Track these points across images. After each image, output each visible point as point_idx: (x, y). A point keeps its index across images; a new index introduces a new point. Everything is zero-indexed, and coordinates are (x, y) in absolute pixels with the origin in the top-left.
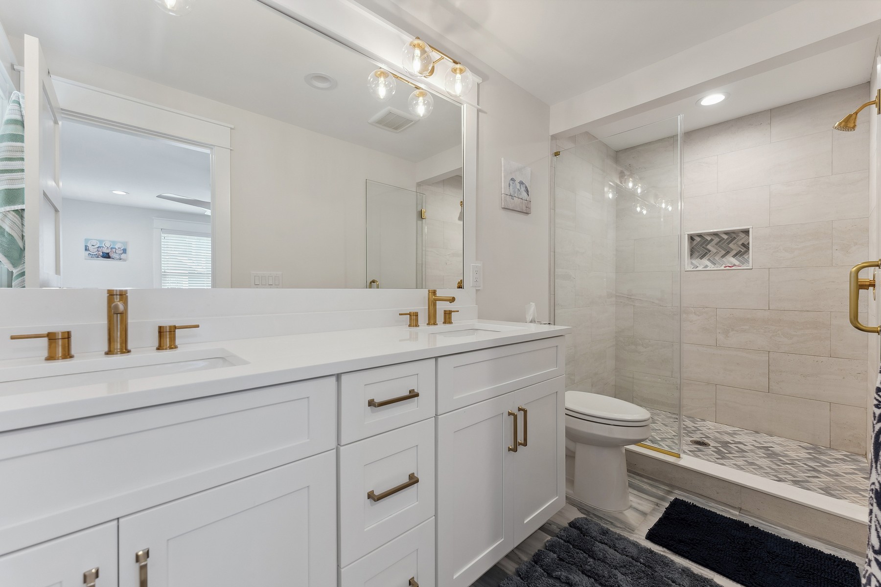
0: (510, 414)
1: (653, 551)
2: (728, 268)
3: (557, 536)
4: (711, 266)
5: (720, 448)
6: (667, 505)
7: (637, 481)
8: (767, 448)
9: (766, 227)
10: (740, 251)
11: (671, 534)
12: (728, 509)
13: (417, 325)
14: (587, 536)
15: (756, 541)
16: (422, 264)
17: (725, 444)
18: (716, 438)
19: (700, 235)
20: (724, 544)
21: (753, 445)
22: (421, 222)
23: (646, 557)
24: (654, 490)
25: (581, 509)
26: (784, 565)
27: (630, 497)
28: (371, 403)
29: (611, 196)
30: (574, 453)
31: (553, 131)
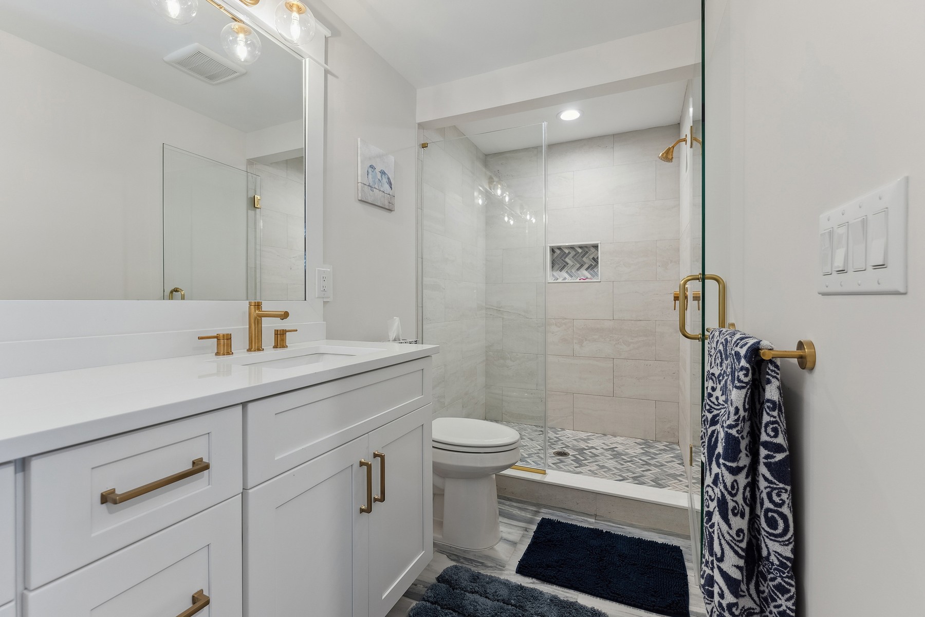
0: (362, 464)
1: (523, 587)
2: (582, 280)
3: (424, 600)
4: (569, 279)
5: (578, 456)
6: (534, 527)
7: (506, 508)
8: (612, 449)
9: (611, 243)
10: (591, 265)
11: (539, 560)
12: (586, 519)
13: (229, 353)
14: (456, 589)
15: (609, 546)
16: (255, 268)
17: (581, 451)
18: (574, 446)
19: (559, 248)
20: (585, 558)
21: (602, 448)
22: (253, 212)
23: (517, 596)
24: (523, 514)
25: (451, 555)
26: (632, 565)
27: (500, 527)
28: (107, 498)
29: (480, 202)
30: (443, 490)
31: (420, 118)
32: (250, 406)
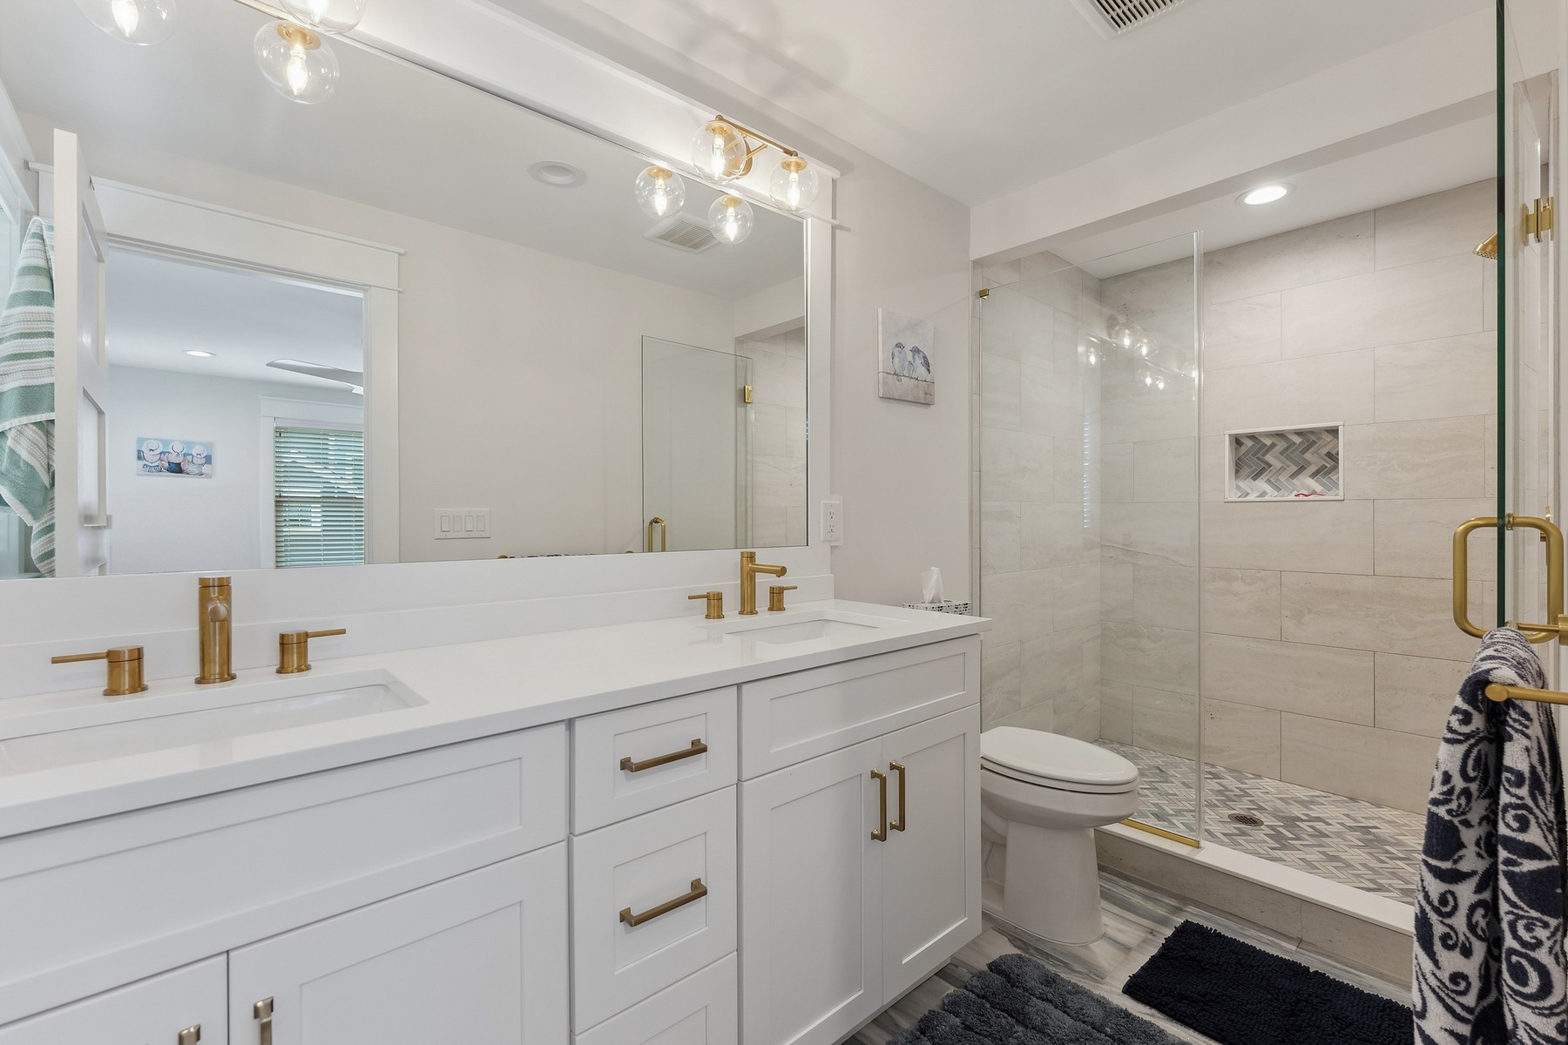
0: (874, 775)
1: (1130, 1014)
2: (1301, 498)
3: (966, 988)
4: (1272, 494)
5: (1281, 830)
6: (1169, 932)
7: (1120, 890)
8: (1365, 829)
9: (1368, 425)
10: (1324, 467)
11: (1169, 984)
12: (1277, 941)
13: (720, 616)
14: (1017, 987)
15: (1316, 997)
16: (746, 487)
17: (1291, 822)
18: (1277, 809)
19: (1252, 437)
20: (1260, 1003)
21: (1342, 824)
22: (743, 409)
23: (1117, 1025)
24: (1150, 906)
25: (1014, 939)
26: (1360, 1039)
27: (1103, 917)
28: (626, 765)
29: (1093, 359)
30: (1005, 839)
31: (976, 251)
32: (744, 687)
